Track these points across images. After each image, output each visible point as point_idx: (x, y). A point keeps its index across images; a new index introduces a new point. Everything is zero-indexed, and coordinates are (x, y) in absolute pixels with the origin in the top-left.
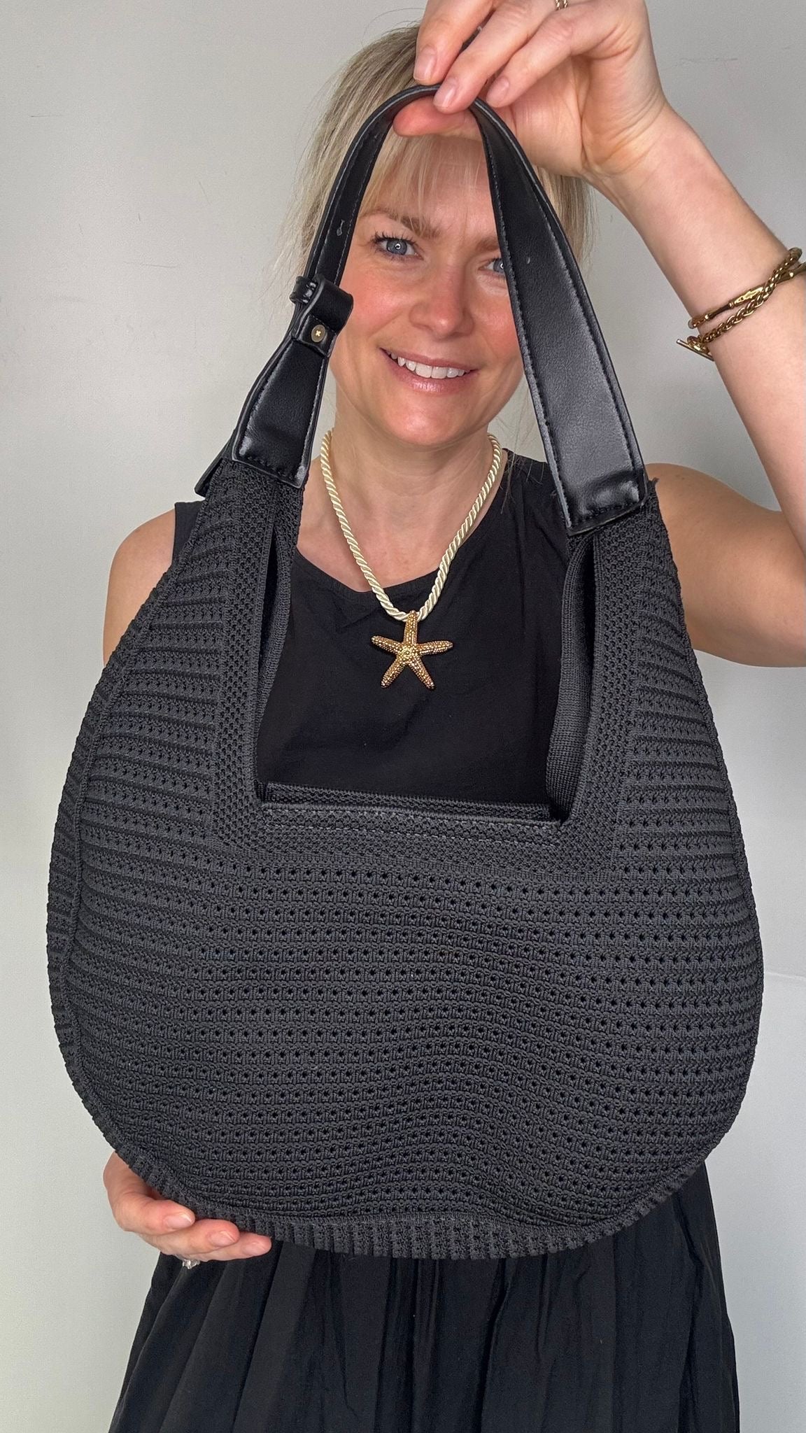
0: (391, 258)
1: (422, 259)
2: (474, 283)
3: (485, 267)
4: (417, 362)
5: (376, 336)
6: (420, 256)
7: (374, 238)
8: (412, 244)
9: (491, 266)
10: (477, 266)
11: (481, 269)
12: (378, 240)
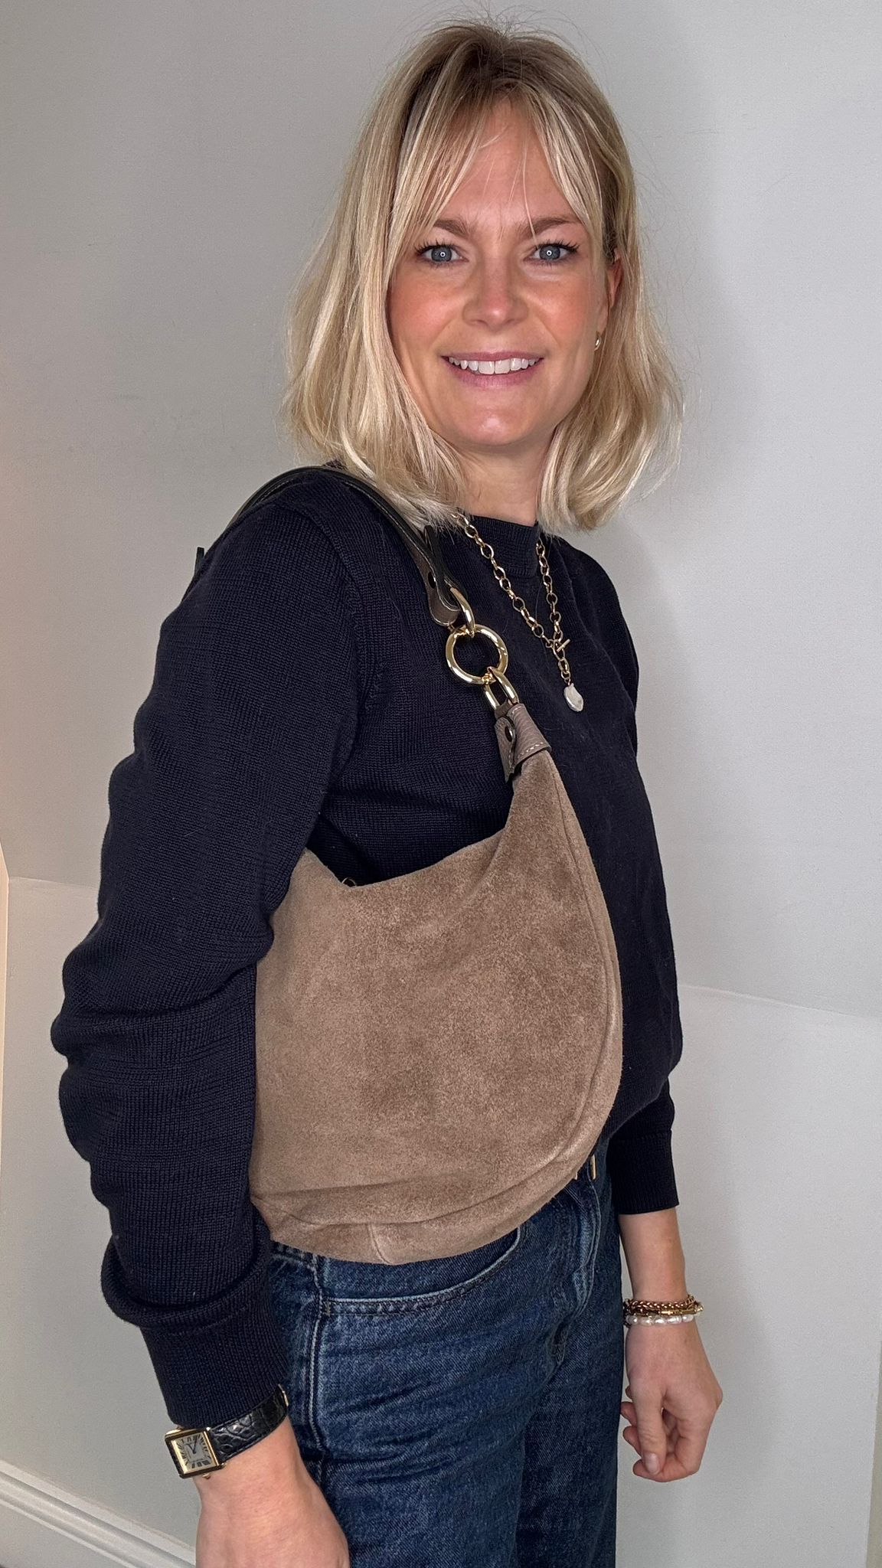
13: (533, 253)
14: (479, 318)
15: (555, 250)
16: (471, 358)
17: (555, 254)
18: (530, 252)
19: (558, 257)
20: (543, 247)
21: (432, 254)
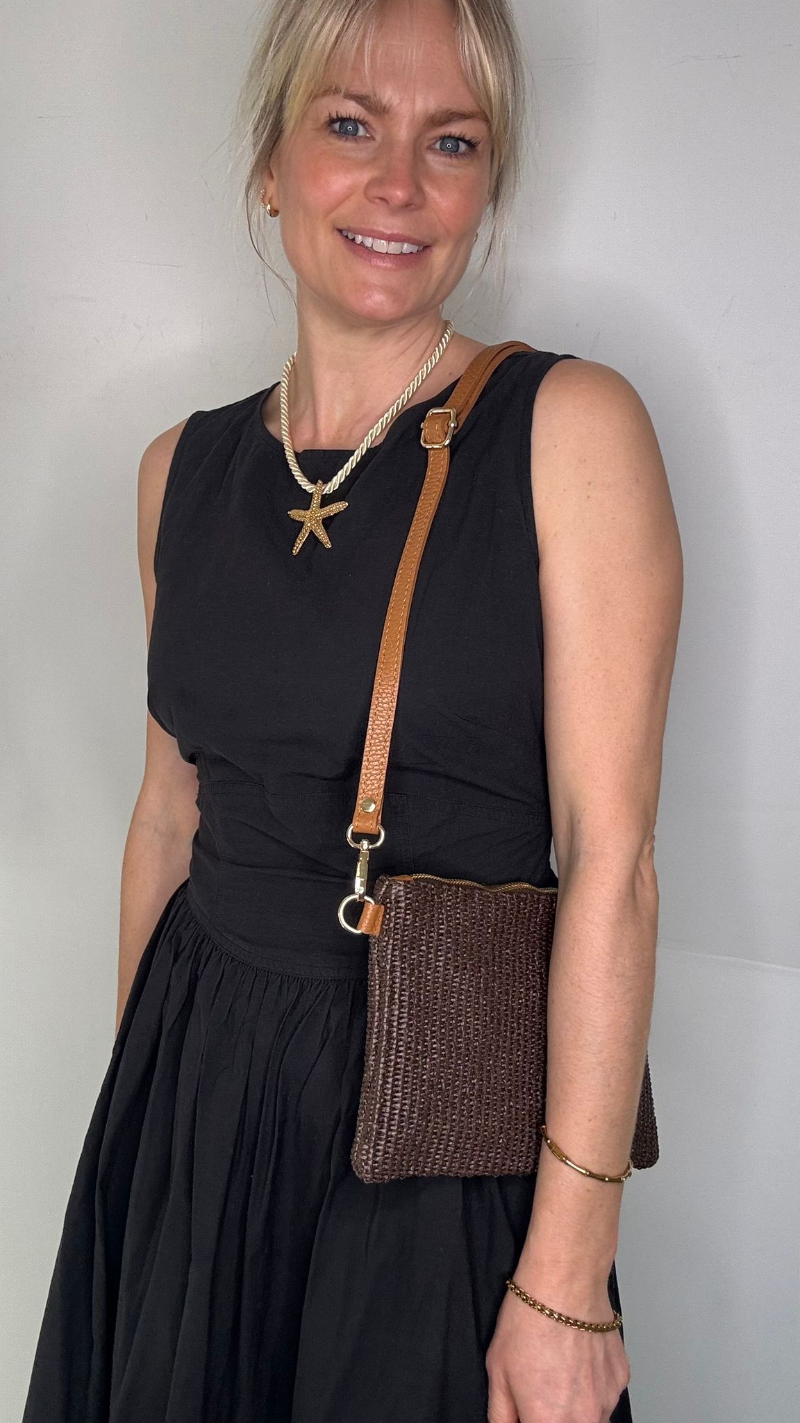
0: (344, 139)
1: (374, 139)
2: (424, 161)
3: (433, 146)
4: (374, 237)
5: (333, 215)
6: (372, 136)
7: (328, 119)
8: (364, 124)
9: (438, 146)
10: (426, 144)
11: (430, 148)
12: (332, 121)
13: (434, 144)
14: (381, 196)
15: (455, 144)
16: (366, 234)
17: (454, 148)
18: (431, 142)
19: (457, 151)
20: (443, 138)
21: (340, 126)
